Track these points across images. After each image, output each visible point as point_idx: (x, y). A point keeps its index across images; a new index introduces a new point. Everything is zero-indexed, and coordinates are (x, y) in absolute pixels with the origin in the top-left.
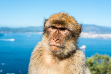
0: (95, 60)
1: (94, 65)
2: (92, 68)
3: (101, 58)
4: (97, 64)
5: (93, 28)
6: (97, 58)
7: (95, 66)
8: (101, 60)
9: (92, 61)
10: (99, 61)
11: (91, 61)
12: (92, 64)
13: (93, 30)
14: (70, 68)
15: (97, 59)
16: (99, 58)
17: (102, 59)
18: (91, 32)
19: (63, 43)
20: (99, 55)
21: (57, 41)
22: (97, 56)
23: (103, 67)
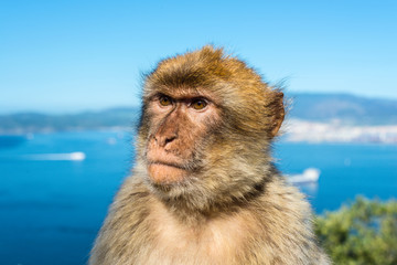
0: (353, 220)
1: (351, 238)
2: (345, 248)
3: (378, 211)
4: (363, 237)
5: (344, 105)
6: (361, 212)
7: (354, 244)
8: (378, 221)
9: (345, 226)
10: (370, 225)
11: (338, 225)
12: (342, 237)
13: (342, 114)
14: (259, 255)
15: (361, 218)
16: (369, 214)
17: (379, 216)
18: (336, 121)
19: (194, 155)
20: (367, 202)
21: (169, 145)
22: (360, 205)
23: (384, 246)
